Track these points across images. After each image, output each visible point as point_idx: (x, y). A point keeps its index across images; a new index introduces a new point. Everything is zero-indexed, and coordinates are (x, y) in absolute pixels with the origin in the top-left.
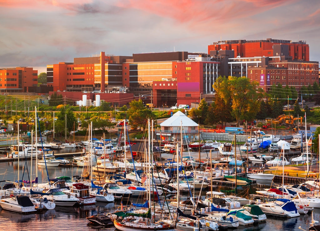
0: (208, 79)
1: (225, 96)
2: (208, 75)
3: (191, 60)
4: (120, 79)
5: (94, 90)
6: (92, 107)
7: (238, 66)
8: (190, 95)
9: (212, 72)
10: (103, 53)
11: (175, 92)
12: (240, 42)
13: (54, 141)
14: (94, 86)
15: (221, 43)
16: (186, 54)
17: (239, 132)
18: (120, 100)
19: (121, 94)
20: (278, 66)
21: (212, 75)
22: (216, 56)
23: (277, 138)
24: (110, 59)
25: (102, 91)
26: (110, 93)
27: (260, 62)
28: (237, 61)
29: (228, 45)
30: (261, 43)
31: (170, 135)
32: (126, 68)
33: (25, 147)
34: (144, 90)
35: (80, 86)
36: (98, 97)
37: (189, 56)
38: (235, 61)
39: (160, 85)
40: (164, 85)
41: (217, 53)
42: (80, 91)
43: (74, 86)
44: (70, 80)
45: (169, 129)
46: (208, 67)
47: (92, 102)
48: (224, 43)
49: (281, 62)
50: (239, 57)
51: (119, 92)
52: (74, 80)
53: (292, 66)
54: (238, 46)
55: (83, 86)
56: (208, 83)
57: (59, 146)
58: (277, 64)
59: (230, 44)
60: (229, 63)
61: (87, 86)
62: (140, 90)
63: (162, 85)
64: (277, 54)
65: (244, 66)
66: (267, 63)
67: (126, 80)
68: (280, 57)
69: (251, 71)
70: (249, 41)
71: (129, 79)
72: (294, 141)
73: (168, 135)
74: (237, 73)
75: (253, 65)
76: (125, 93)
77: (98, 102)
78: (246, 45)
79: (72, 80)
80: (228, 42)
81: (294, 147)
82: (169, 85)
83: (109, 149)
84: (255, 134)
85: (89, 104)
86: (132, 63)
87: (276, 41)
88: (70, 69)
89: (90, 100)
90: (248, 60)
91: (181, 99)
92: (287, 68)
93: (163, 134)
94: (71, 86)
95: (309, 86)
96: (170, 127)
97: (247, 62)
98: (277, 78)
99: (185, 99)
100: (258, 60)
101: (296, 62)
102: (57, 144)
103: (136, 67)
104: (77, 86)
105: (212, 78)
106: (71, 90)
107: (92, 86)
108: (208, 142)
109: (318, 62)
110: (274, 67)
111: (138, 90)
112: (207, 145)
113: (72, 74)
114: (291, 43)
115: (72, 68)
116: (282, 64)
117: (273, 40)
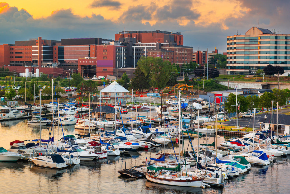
0: (119, 58)
1: (146, 70)
2: (119, 55)
3: (107, 44)
4: (51, 57)
5: (32, 65)
6: (33, 78)
7: (140, 49)
8: (106, 69)
9: (121, 53)
10: (40, 38)
11: (95, 67)
12: (138, 32)
13: (26, 104)
14: (32, 62)
15: (124, 33)
16: (101, 40)
17: (157, 97)
18: (54, 73)
19: (55, 68)
20: (167, 49)
21: (121, 55)
22: (124, 42)
23: (187, 101)
24: (44, 42)
25: (39, 66)
26: (46, 67)
27: (155, 46)
28: (139, 45)
29: (129, 34)
30: (153, 33)
31: (109, 99)
32: (55, 49)
33: (11, 110)
34: (69, 65)
35: (21, 62)
36: (37, 70)
37: (102, 41)
38: (137, 46)
39: (84, 62)
40: (87, 62)
41: (124, 40)
42: (22, 65)
43: (16, 62)
44: (13, 57)
45: (108, 94)
46: (119, 50)
47: (33, 74)
48: (127, 33)
49: (169, 47)
50: (140, 42)
51: (52, 67)
52: (16, 57)
53: (177, 50)
54: (136, 35)
55: (23, 62)
56: (119, 61)
57: (31, 109)
58: (167, 48)
59: (131, 33)
60: (133, 47)
61: (26, 62)
62: (66, 65)
63: (85, 62)
64: (167, 41)
65: (144, 48)
66: (160, 48)
67: (55, 58)
68: (169, 43)
69: (150, 53)
70: (144, 32)
71: (58, 57)
72: (203, 103)
73: (108, 99)
74: (139, 54)
75: (150, 49)
76: (57, 67)
77: (37, 74)
78: (143, 35)
79: (14, 57)
80: (130, 32)
81: (204, 107)
82: (90, 62)
83: (73, 111)
84: (171, 98)
85: (30, 75)
86: (60, 45)
87: (163, 32)
88: (13, 49)
89: (32, 73)
90: (146, 45)
91: (99, 72)
92: (174, 51)
93: (104, 98)
94: (13, 62)
95: (187, 64)
96: (109, 93)
97: (145, 47)
98: (167, 58)
99: (102, 72)
100: (153, 45)
101: (179, 47)
102: (28, 107)
103: (62, 49)
104: (18, 62)
105: (121, 57)
106: (14, 65)
107: (30, 62)
108: (144, 104)
109: (192, 48)
110: (165, 50)
111: (64, 65)
112: (144, 106)
113: (14, 53)
114: (172, 33)
115: (14, 49)
116: (170, 48)
117: (161, 32)
